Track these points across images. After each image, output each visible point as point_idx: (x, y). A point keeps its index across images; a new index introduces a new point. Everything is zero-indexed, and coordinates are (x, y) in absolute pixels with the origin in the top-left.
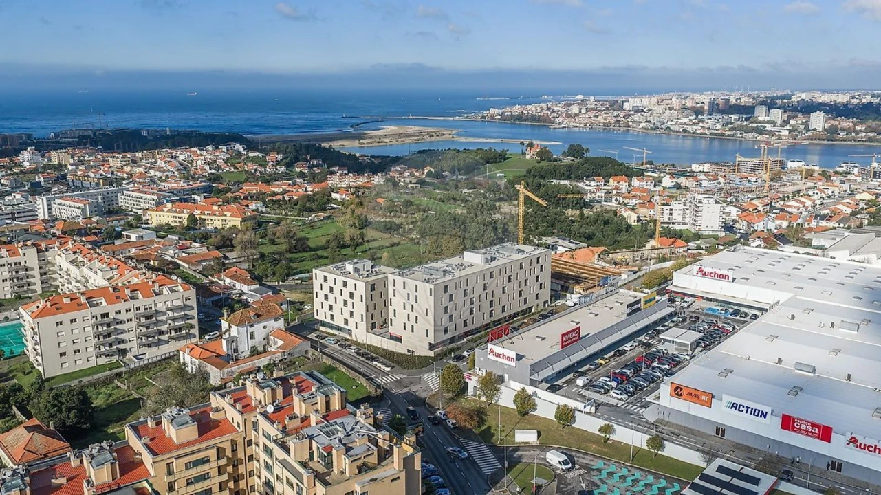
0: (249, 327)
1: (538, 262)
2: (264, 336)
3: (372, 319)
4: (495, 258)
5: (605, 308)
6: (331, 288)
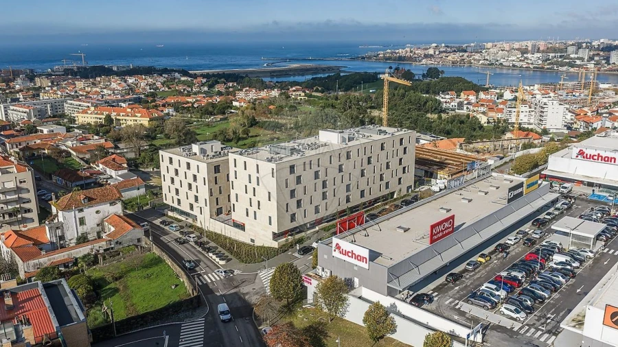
0: (77, 212)
1: (401, 144)
2: (97, 221)
3: (217, 204)
4: (353, 138)
5: (479, 193)
6: (176, 171)
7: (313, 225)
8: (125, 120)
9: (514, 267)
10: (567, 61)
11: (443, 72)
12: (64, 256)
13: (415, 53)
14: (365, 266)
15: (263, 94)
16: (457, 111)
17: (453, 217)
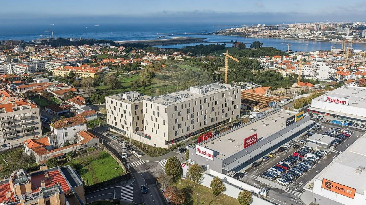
0: (64, 130)
1: (233, 93)
2: (74, 134)
3: (136, 125)
4: (208, 91)
5: (273, 121)
6: (115, 108)
7: (186, 137)
8: (81, 74)
9: (287, 160)
10: (337, 35)
11: (262, 44)
12: (59, 153)
13: (247, 31)
14: (212, 159)
15: (158, 57)
16: (269, 67)
17: (256, 135)
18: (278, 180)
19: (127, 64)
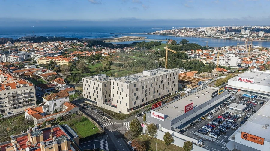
0: (54, 101)
1: (173, 75)
2: (61, 104)
3: (105, 98)
4: (156, 73)
5: (203, 94)
6: (89, 85)
7: (141, 106)
8: (58, 62)
9: (214, 121)
10: (241, 35)
11: (188, 41)
12: (51, 117)
13: (176, 32)
14: (163, 120)
15: (114, 50)
16: (194, 58)
17: (193, 103)
18: (210, 134)
19: (92, 55)
